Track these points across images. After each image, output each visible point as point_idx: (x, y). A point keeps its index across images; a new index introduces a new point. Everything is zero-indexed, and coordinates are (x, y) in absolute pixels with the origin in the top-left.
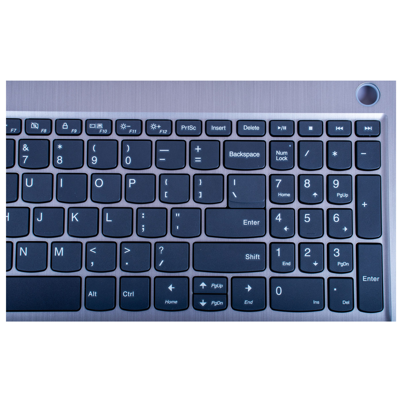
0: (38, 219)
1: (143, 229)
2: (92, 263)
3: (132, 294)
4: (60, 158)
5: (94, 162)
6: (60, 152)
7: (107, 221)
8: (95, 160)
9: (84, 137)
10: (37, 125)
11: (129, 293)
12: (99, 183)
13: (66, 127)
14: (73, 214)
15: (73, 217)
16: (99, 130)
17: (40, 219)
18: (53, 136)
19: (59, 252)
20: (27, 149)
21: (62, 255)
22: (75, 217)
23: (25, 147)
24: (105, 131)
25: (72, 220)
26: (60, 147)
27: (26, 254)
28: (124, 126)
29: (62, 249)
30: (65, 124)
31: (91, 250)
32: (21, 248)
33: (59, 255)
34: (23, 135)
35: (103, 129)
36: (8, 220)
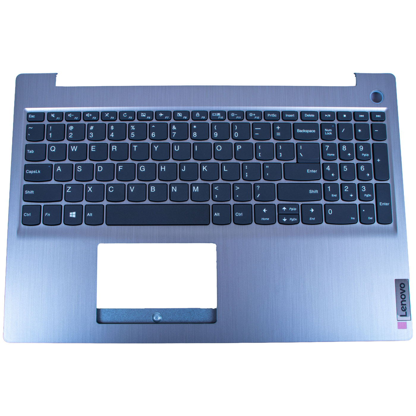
0: (182, 170)
1: (247, 175)
2: (216, 196)
3: (241, 214)
4: (195, 133)
5: (216, 136)
6: (195, 130)
7: (225, 170)
8: (216, 135)
9: (209, 121)
10: (181, 114)
11: (239, 214)
12: (219, 148)
13: (198, 115)
14: (203, 166)
15: (204, 169)
16: (218, 117)
17: (184, 170)
18: (190, 121)
19: (196, 189)
20: (175, 128)
21: (198, 191)
22: (205, 168)
23: (174, 127)
24: (222, 118)
25: (203, 170)
26: (195, 127)
27: (176, 191)
28: (233, 115)
29: (198, 187)
30: (198, 114)
31: (215, 188)
32: (173, 187)
33: (196, 191)
34: (172, 121)
35: (220, 116)
36: (165, 170)
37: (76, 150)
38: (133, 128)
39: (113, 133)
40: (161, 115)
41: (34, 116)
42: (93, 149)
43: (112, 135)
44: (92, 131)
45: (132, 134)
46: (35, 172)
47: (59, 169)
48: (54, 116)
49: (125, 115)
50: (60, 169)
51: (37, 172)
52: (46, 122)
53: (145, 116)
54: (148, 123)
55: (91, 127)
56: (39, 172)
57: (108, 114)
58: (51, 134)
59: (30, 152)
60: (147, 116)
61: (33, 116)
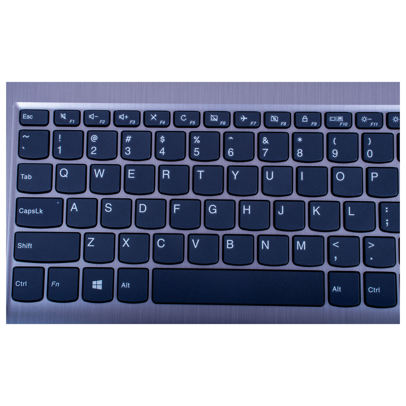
0: (279, 212)
1: (387, 223)
2: (336, 257)
3: (378, 290)
4: (300, 151)
5: (335, 155)
6: (301, 145)
7: (350, 214)
8: (335, 153)
9: (323, 130)
10: (277, 118)
11: (374, 289)
12: (340, 177)
13: (305, 120)
14: (314, 207)
15: (314, 211)
16: (339, 122)
17: (281, 212)
18: (292, 130)
19: (301, 246)
20: (267, 142)
21: (305, 249)
22: (316, 210)
23: (264, 140)
24: (346, 124)
25: (314, 214)
26: (300, 140)
27: (268, 248)
28: (364, 119)
29: (304, 242)
30: (305, 117)
31: (334, 244)
32: (263, 242)
33: (301, 249)
34: (262, 128)
35: (343, 122)
36: (249, 213)
37: (102, 176)
38: (197, 140)
39: (163, 149)
40: (244, 118)
41: (31, 117)
42: (131, 175)
43: (162, 152)
44: (128, 144)
45: (196, 150)
46: (33, 212)
47: (74, 207)
48: (65, 118)
49: (184, 118)
50: (76, 208)
51: (38, 211)
52: (51, 127)
53: (216, 120)
54: (222, 131)
55: (127, 138)
56: (41, 211)
57: (155, 115)
58: (60, 148)
59: (26, 177)
60: (219, 120)
61: (29, 117)
